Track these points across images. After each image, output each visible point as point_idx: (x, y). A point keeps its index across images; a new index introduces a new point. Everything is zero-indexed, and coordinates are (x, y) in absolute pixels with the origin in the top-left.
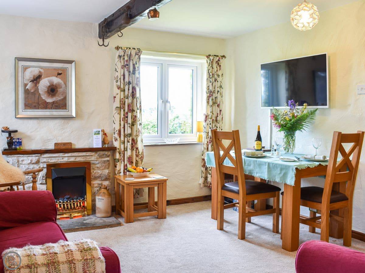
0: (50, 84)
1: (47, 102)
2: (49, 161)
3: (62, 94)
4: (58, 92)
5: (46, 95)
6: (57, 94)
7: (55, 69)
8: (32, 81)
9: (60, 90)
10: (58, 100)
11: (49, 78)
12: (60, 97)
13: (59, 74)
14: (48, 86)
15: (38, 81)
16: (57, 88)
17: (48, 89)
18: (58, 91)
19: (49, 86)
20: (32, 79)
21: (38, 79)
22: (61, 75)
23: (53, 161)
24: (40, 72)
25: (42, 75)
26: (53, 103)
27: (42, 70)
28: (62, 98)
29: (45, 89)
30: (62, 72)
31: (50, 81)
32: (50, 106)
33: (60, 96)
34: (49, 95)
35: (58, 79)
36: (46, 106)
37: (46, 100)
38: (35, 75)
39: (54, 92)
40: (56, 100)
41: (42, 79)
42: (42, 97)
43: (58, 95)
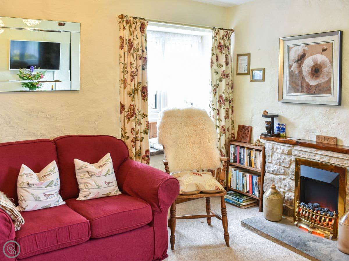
0: (314, 63)
1: (311, 84)
2: (301, 155)
3: (327, 75)
4: (322, 73)
5: (309, 77)
6: (321, 75)
7: (320, 44)
8: (297, 61)
9: (325, 70)
10: (322, 82)
11: (313, 56)
12: (324, 79)
13: (324, 50)
14: (312, 66)
15: (302, 60)
16: (322, 68)
17: (312, 69)
18: (323, 71)
19: (314, 66)
20: (296, 59)
21: (302, 59)
22: (327, 51)
23: (304, 156)
24: (304, 50)
25: (306, 54)
26: (317, 86)
27: (306, 48)
28: (326, 79)
29: (309, 69)
30: (327, 47)
31: (314, 60)
32: (313, 90)
33: (324, 77)
34: (313, 77)
35: (323, 56)
36: (309, 89)
37: (309, 83)
38: (299, 54)
39: (318, 73)
40: (320, 83)
41: (306, 59)
42: (305, 79)
43: (323, 76)
